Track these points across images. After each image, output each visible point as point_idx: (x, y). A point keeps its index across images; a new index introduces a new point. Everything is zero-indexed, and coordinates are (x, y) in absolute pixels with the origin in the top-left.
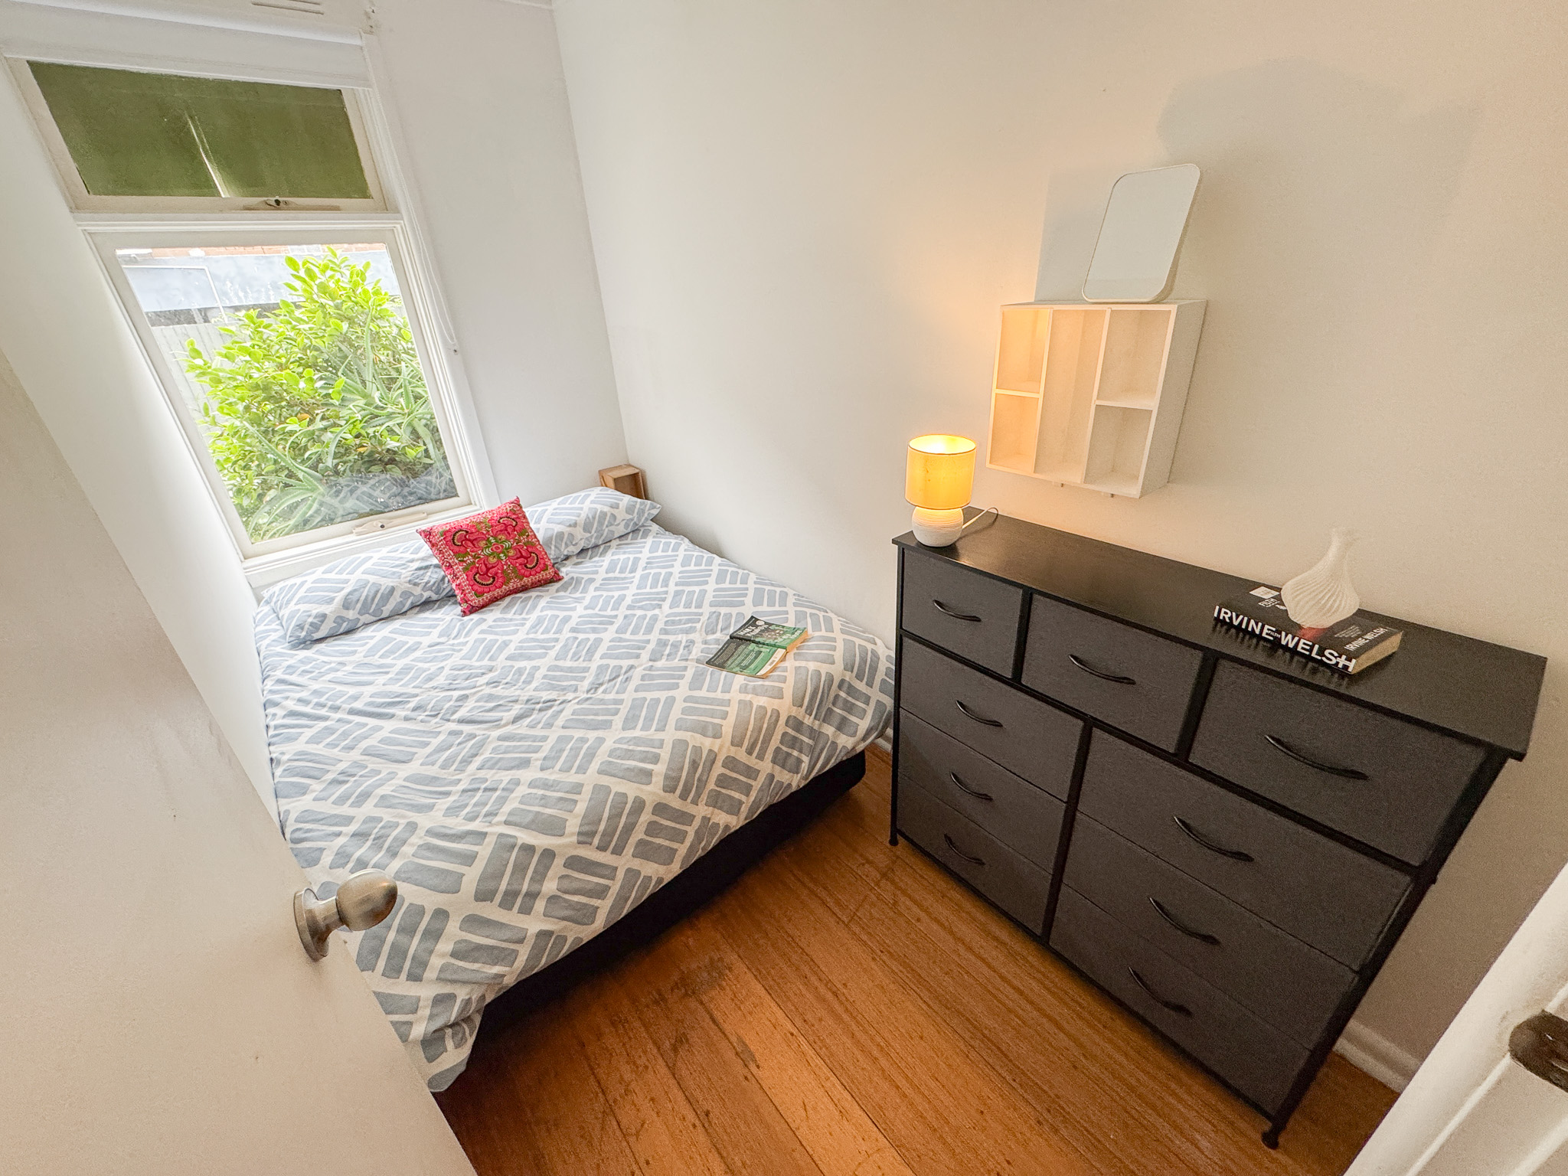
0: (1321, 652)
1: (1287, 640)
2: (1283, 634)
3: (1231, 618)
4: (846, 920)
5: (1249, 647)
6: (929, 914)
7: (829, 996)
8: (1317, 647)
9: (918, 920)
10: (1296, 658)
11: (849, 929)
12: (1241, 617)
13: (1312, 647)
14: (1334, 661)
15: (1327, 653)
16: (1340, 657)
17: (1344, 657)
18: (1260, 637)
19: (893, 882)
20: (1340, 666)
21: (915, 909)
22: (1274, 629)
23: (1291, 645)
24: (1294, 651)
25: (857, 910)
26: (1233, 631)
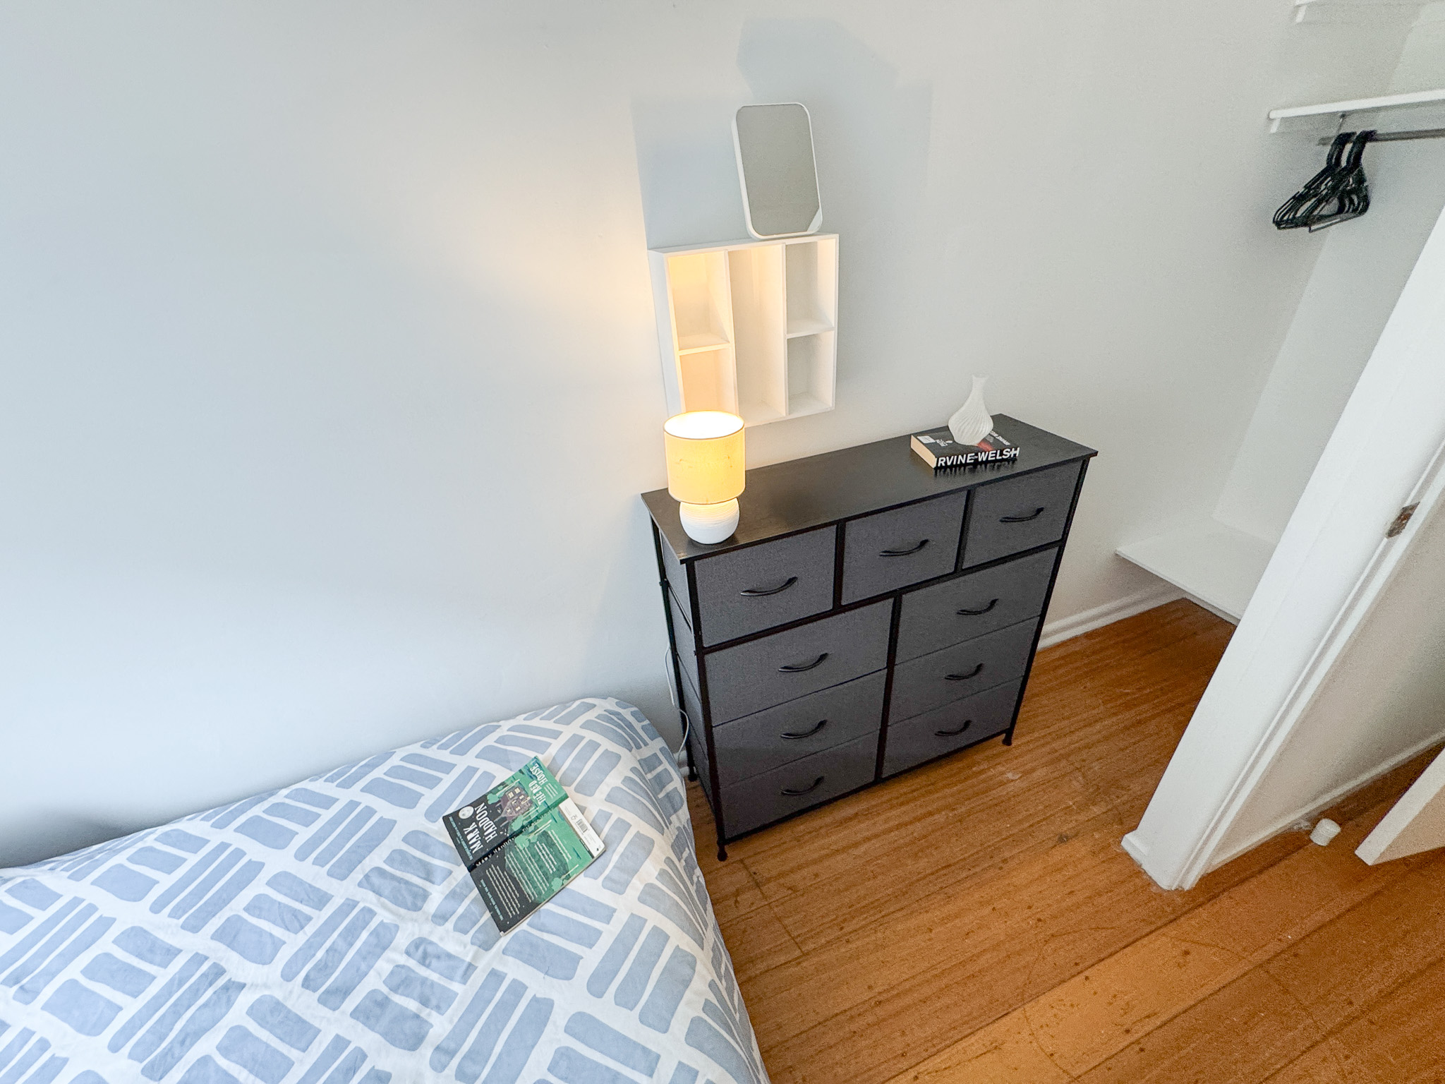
0: (1001, 454)
1: (982, 457)
2: (979, 454)
3: (946, 463)
4: (797, 953)
5: (960, 474)
6: (815, 862)
7: (880, 1012)
8: (999, 451)
9: (816, 875)
10: (988, 465)
11: (808, 954)
12: (952, 457)
13: (996, 453)
14: (1009, 454)
15: (1004, 452)
16: (1011, 450)
17: (1013, 449)
18: (966, 464)
19: (769, 880)
20: (1012, 456)
21: (805, 872)
22: (973, 454)
23: (984, 459)
24: (987, 462)
25: (790, 935)
26: (948, 470)
